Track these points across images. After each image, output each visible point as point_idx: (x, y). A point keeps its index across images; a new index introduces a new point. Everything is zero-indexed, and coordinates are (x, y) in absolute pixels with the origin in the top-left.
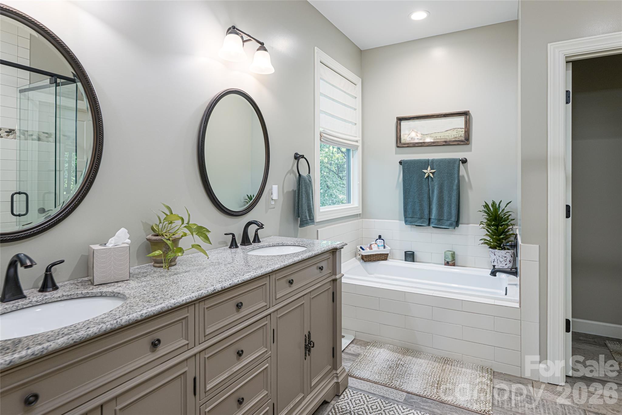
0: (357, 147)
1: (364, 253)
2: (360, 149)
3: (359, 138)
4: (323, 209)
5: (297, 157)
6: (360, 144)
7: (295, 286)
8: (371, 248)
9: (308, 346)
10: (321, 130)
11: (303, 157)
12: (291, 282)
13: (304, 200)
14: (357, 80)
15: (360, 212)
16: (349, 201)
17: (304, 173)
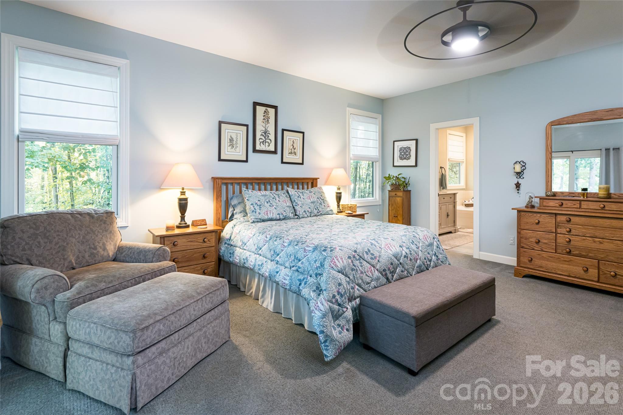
0: (463, 162)
1: (466, 203)
2: (465, 162)
3: (465, 158)
4: (449, 185)
5: (441, 168)
6: (465, 161)
7: (444, 200)
8: (469, 201)
9: (448, 216)
10: (449, 158)
11: (443, 168)
12: (444, 198)
13: (444, 181)
14: (464, 135)
15: (465, 187)
16: (460, 183)
17: (444, 173)
